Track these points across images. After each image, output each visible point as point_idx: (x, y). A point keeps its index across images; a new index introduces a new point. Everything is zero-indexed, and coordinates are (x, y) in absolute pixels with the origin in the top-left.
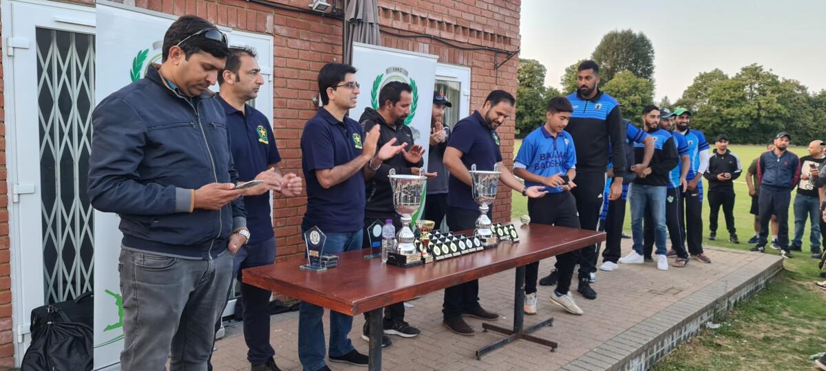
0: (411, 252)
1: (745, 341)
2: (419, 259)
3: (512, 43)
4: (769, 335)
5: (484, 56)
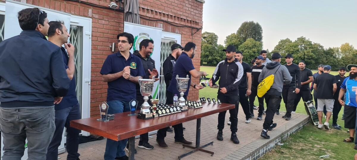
0: (148, 113)
1: (293, 150)
2: (152, 116)
3: (199, 25)
4: (303, 148)
5: (187, 30)
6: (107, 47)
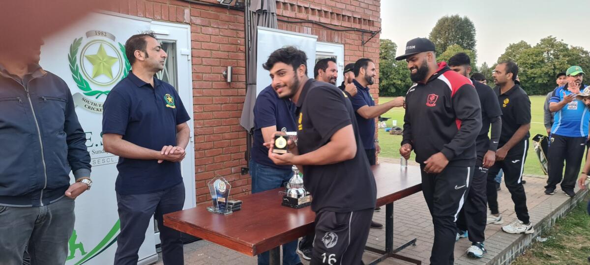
0: (301, 196)
1: (568, 251)
3: (375, 25)
5: (353, 35)
6: (219, 75)
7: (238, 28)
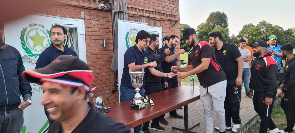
0: (140, 103)
2: (144, 106)
3: (177, 17)
5: (167, 23)
6: (99, 44)
7: (108, 20)
